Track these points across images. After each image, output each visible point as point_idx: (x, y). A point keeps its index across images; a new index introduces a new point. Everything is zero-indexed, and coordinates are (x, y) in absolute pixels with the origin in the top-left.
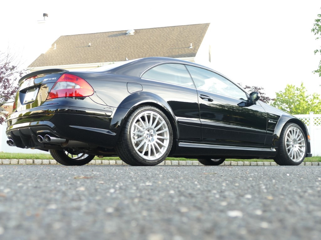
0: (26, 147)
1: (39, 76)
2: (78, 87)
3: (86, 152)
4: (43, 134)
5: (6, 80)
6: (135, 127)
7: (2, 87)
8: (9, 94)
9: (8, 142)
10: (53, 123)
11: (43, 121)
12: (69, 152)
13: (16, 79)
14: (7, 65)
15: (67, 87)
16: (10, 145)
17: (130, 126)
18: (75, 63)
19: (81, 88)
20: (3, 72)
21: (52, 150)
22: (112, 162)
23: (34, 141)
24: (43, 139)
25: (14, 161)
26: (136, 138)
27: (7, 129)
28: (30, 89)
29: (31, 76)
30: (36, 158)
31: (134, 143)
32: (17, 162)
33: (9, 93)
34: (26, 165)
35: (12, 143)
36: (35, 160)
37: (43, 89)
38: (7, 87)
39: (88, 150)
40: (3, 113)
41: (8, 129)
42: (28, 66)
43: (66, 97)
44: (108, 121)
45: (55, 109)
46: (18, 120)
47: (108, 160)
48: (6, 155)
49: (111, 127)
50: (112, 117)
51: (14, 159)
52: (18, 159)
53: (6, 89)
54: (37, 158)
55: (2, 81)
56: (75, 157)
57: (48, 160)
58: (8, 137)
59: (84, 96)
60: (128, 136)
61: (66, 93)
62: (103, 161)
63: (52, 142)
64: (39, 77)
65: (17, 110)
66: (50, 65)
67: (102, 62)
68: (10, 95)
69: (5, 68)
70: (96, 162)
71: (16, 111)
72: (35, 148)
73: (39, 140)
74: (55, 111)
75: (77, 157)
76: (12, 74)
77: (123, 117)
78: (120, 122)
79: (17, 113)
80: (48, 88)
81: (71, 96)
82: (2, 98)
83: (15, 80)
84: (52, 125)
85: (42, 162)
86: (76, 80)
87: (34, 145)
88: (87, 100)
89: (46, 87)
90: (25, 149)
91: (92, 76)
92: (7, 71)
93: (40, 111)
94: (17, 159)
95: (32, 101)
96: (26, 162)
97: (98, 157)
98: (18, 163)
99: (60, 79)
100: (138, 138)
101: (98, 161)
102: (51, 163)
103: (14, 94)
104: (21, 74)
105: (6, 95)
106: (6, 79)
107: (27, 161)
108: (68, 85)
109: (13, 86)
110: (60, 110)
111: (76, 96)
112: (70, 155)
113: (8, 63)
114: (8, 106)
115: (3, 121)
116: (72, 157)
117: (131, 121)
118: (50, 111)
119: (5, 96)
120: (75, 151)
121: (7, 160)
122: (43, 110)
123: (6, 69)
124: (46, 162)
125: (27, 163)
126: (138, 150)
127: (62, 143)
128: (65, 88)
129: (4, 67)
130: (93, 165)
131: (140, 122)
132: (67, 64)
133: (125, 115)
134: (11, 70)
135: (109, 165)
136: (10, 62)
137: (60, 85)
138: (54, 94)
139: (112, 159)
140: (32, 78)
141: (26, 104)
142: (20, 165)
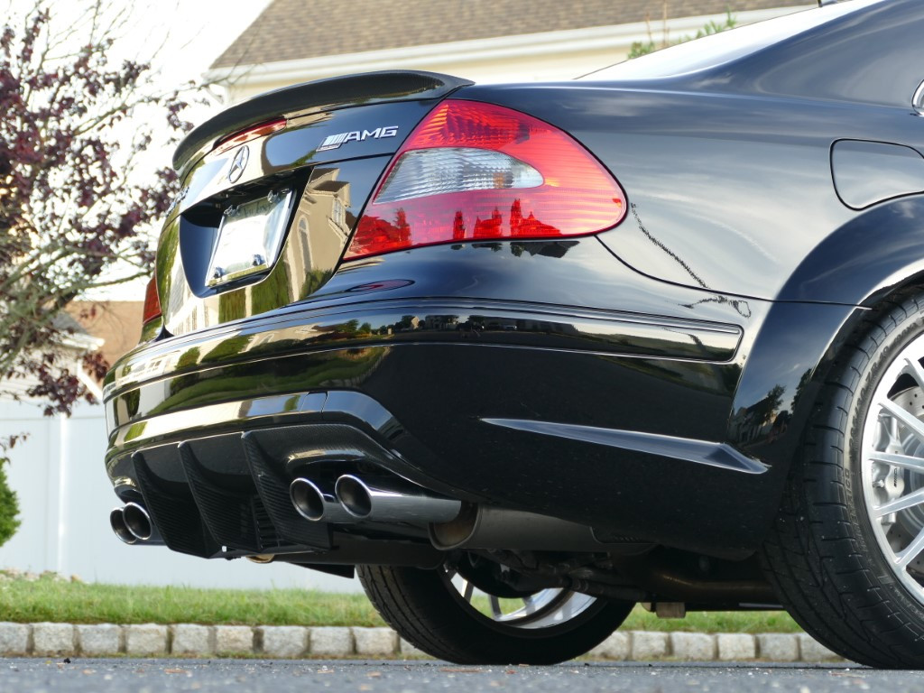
0: (224, 549)
1: (293, 119)
2: (528, 178)
3: (583, 581)
4: (325, 472)
5: (89, 151)
6: (886, 419)
7: (68, 191)
8: (109, 233)
9: (118, 520)
10: (386, 404)
11: (324, 390)
12: (474, 581)
13: (148, 139)
14: (96, 56)
15: (461, 178)
16: (128, 537)
17: (852, 413)
18: (492, 33)
19: (552, 183)
20: (70, 100)
21: (375, 568)
22: (735, 644)
23: (271, 511)
24: (325, 503)
25: (147, 636)
26: (894, 488)
27: (112, 439)
28: (243, 198)
29: (243, 124)
30: (270, 615)
31: (884, 524)
32: (162, 644)
33: (109, 227)
34: (213, 659)
35: (144, 528)
36: (268, 630)
37: (317, 195)
38: (98, 190)
39: (591, 566)
40: (71, 348)
41: (120, 442)
42: (212, 61)
43: (457, 241)
44: (714, 383)
45: (395, 319)
46: (175, 388)
47: (711, 632)
48: (97, 599)
49: (734, 424)
50: (740, 360)
51: (145, 621)
52: (168, 623)
53: (93, 203)
54: (280, 619)
55: (68, 158)
56: (512, 610)
57: (345, 630)
58: (117, 490)
59: (564, 231)
60: (846, 481)
61: (459, 218)
62: (678, 636)
63: (381, 522)
64: (293, 123)
65: (169, 328)
66: (342, 49)
67: (659, 17)
68: (112, 239)
69: (81, 77)
70: (631, 641)
71: (165, 334)
72: (276, 558)
73: (301, 508)
74: (396, 328)
75: (524, 614)
76: (124, 109)
77: (814, 361)
78: (794, 392)
79: (165, 343)
80: (345, 189)
81: (488, 236)
82: (69, 258)
83: (142, 147)
84: (380, 418)
85: (309, 641)
86: (516, 137)
87: (274, 536)
88: (585, 257)
89: (333, 187)
90: (218, 564)
91: (609, 108)
92: (93, 92)
93: (303, 332)
94: (160, 621)
95: (252, 269)
96: (212, 640)
97: (653, 609)
98: (169, 648)
99: (423, 136)
100: (907, 491)
101: (647, 640)
102: (362, 646)
103: (136, 228)
104: (174, 109)
105: (91, 236)
106: (90, 142)
107: (219, 635)
108: (468, 171)
109: (130, 183)
110: (421, 323)
111: (516, 232)
112: (480, 600)
113: (100, 48)
114: (105, 305)
115: (74, 396)
116: (496, 609)
117: (862, 383)
118: (366, 327)
119: (87, 246)
120: (513, 575)
121: (107, 626)
122: (321, 324)
123: (88, 84)
124: (330, 638)
125: (221, 648)
126: (909, 569)
127: (436, 525)
128: (450, 187)
129: (76, 72)
130: (611, 662)
131: (917, 390)
132: (445, 39)
133: (823, 347)
134: (118, 90)
135: (715, 662)
136: (110, 42)
137: (419, 168)
138: (381, 227)
139: (733, 628)
140: (250, 135)
141: (217, 289)
142: (180, 657)
